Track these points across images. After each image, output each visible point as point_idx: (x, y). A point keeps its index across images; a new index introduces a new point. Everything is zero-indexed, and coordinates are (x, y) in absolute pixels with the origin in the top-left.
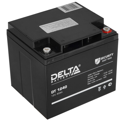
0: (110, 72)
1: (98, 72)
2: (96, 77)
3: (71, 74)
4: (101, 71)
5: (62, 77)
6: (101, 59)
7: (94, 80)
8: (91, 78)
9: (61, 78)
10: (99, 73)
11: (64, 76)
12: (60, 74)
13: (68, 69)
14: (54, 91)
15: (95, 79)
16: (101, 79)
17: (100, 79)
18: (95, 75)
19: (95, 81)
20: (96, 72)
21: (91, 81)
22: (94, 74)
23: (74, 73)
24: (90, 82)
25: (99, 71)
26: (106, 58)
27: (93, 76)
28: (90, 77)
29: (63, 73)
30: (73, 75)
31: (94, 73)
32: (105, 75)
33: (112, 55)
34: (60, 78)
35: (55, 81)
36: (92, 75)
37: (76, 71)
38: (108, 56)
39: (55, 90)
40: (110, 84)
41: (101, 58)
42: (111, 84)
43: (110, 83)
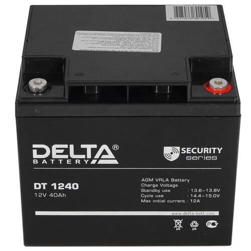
0: (212, 193)
1: (173, 180)
2: (166, 191)
3: (90, 160)
4: (183, 180)
5: (65, 160)
6: (181, 151)
7: (160, 196)
8: (151, 188)
9: (61, 160)
10: (177, 186)
11: (70, 158)
12: (57, 149)
13: (83, 146)
14: (42, 186)
15: (162, 196)
16: (184, 201)
17: (179, 201)
18: (165, 186)
19: (163, 201)
20: (167, 180)
21: (152, 196)
22: (162, 183)
23: (98, 160)
24: (147, 199)
25: (176, 180)
26: (197, 155)
27: (157, 185)
28: (149, 186)
29: (67, 151)
30: (96, 165)
31: (162, 180)
32: (195, 196)
33: (217, 151)
34: (57, 160)
35: (44, 162)
36: (155, 182)
37: (103, 157)
38: (206, 150)
39: (44, 184)
40: (213, 224)
41: (182, 149)
42: (217, 224)
43: (212, 222)
